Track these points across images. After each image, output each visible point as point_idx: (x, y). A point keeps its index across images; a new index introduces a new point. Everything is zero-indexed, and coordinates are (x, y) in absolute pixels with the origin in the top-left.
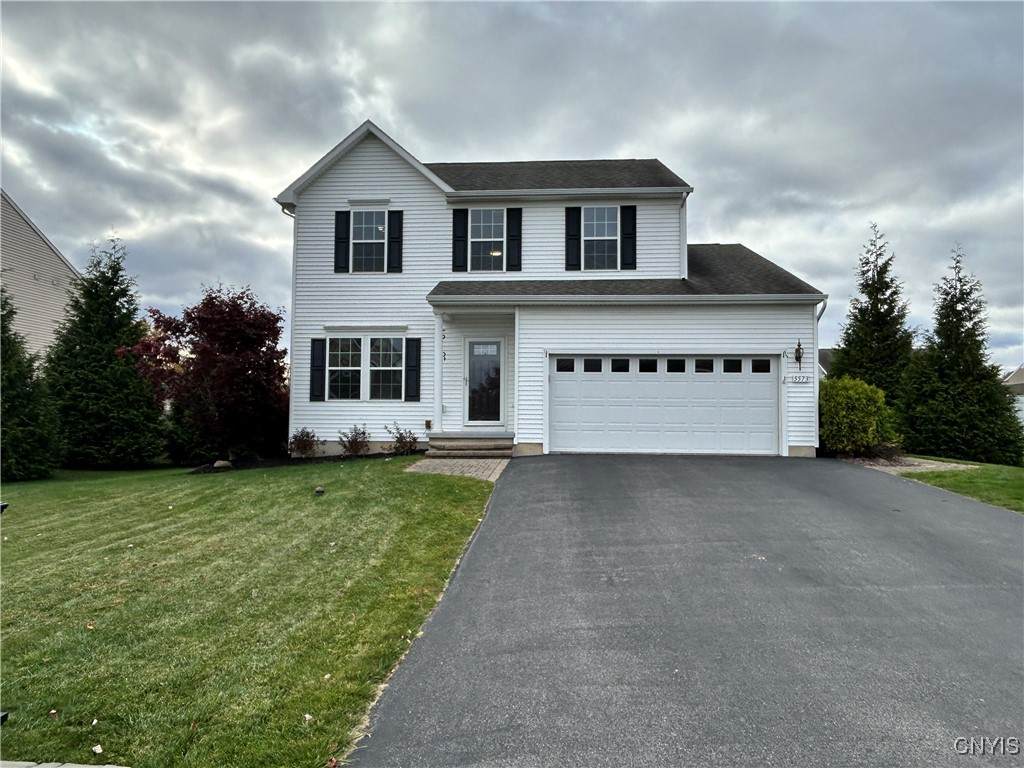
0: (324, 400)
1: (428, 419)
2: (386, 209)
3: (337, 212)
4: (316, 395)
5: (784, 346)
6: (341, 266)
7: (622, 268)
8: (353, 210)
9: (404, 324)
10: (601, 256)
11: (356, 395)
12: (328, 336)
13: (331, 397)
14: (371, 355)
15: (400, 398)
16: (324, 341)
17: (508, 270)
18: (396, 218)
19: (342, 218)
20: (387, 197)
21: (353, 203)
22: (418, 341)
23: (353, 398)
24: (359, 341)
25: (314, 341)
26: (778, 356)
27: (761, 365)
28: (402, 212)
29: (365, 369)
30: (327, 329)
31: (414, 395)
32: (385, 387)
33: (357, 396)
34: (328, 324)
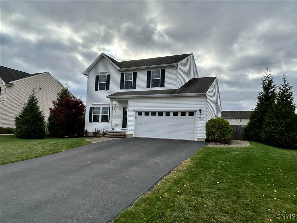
0: (92, 122)
2: (106, 74)
3: (96, 76)
4: (90, 121)
5: (197, 108)
6: (96, 89)
7: (161, 87)
8: (99, 75)
9: (109, 103)
10: (156, 84)
12: (93, 106)
14: (102, 111)
15: (108, 122)
16: (92, 108)
17: (133, 88)
18: (108, 76)
19: (97, 77)
20: (106, 71)
21: (99, 73)
24: (99, 107)
25: (90, 107)
26: (195, 111)
27: (191, 114)
28: (110, 75)
29: (101, 115)
33: (98, 121)
34: (93, 103)
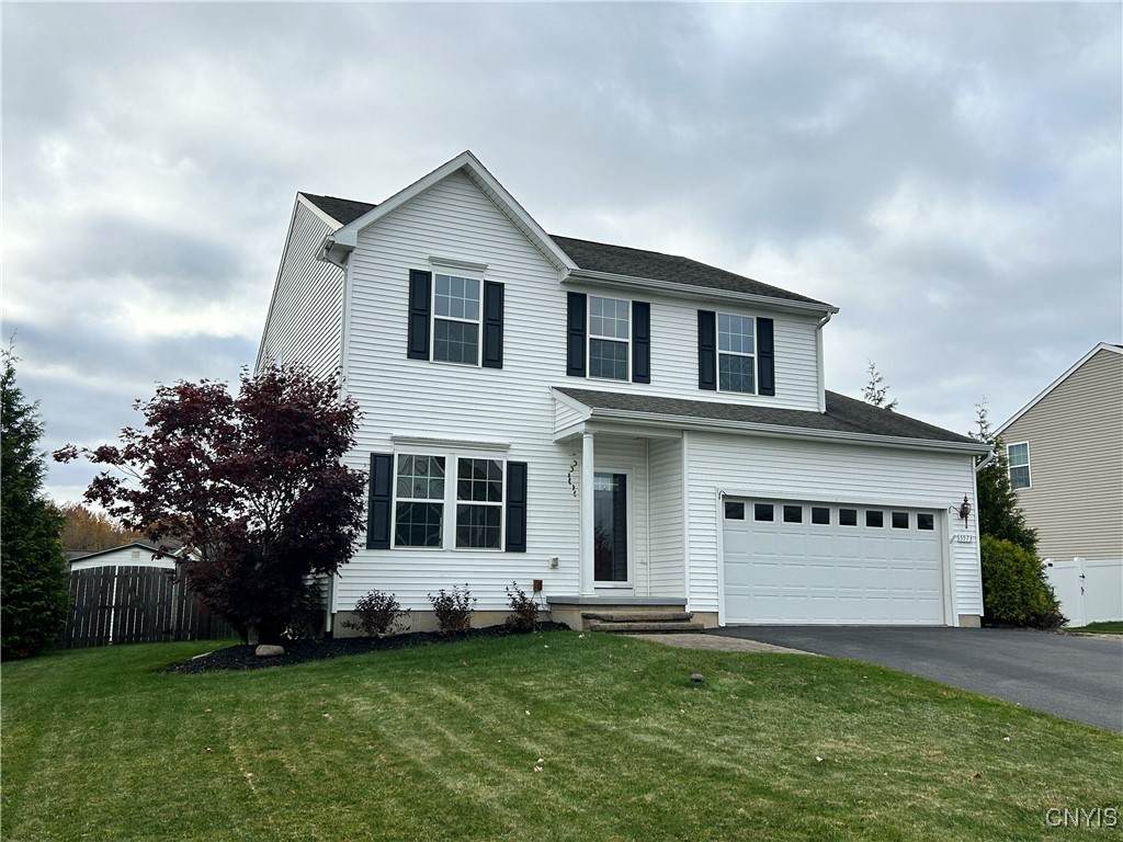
0: (388, 548)
1: (538, 577)
2: (481, 278)
3: (411, 271)
4: (378, 541)
5: (950, 501)
6: (417, 350)
7: (760, 393)
8: (435, 272)
9: (505, 441)
10: (736, 375)
11: (435, 540)
12: (397, 451)
13: (398, 543)
14: (460, 482)
15: (499, 547)
16: (390, 457)
17: (634, 381)
18: (495, 292)
19: (419, 281)
20: (482, 261)
22: (524, 466)
23: (429, 545)
24: (441, 461)
25: (375, 457)
26: (941, 511)
27: (926, 521)
28: (503, 285)
29: (451, 502)
30: (395, 440)
31: (517, 544)
32: (477, 532)
33: (437, 543)
34: (397, 433)
